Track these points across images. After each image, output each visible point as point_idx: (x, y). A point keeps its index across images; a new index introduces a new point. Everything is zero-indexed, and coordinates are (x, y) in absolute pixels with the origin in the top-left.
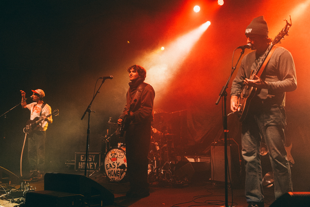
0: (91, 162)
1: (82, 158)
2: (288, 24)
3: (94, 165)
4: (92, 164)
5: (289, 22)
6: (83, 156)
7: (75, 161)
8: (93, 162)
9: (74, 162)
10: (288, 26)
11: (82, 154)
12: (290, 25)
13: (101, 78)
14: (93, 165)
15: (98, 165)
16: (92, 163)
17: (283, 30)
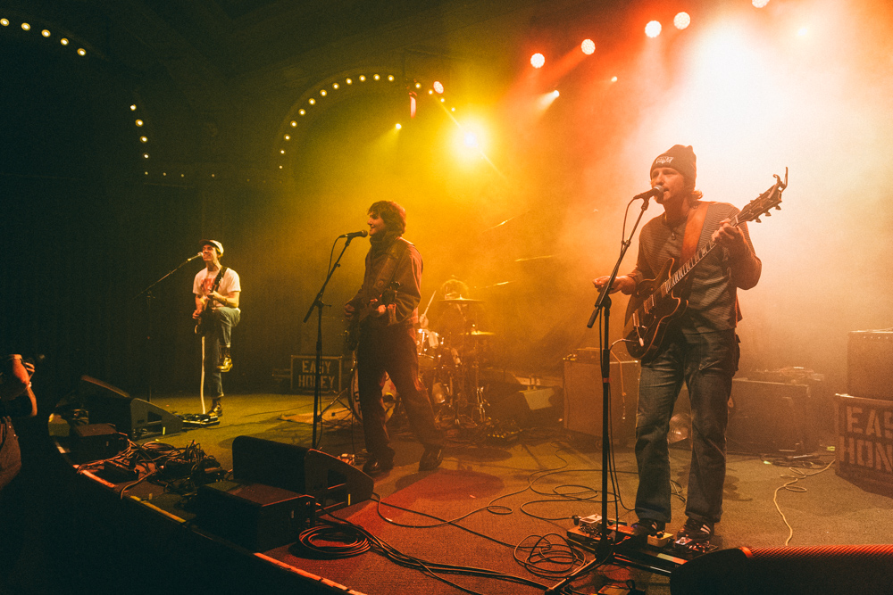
0: (324, 375)
1: (304, 366)
2: (780, 183)
3: (329, 382)
4: (324, 380)
5: (783, 180)
6: (307, 362)
7: (291, 370)
8: (327, 375)
9: (289, 373)
10: (780, 189)
11: (306, 360)
12: (784, 187)
13: (343, 236)
14: (327, 381)
15: (336, 382)
16: (325, 377)
17: (769, 197)
